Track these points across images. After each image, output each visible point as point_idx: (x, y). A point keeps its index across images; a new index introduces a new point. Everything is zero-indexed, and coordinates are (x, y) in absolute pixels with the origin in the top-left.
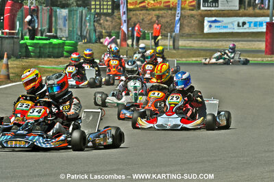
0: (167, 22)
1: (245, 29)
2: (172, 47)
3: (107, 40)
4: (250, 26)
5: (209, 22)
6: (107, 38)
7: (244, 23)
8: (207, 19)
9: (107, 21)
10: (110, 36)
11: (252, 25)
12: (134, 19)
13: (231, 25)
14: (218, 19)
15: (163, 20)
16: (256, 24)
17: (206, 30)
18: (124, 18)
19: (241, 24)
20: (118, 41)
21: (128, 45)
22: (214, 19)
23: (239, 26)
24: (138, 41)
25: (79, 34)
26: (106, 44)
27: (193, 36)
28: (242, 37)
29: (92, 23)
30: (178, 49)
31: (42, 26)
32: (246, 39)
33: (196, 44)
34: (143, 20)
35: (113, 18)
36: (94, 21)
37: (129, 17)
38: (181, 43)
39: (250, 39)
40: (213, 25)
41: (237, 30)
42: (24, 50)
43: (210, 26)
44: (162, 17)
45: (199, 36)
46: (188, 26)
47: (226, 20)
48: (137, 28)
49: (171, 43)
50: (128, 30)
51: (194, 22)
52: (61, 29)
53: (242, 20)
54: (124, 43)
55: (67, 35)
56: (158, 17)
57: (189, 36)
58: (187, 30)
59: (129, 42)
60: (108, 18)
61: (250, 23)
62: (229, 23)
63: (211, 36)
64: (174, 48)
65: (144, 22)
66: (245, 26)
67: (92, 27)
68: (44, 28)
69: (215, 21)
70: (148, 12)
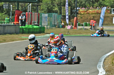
0: (97, 19)
12: (83, 18)
20: (73, 27)
25: (53, 24)
29: (60, 19)
31: (34, 21)
34: (87, 18)
36: (61, 19)
42: (22, 30)
44: (95, 17)
51: (109, 19)
52: (44, 22)
55: (47, 25)
67: (60, 21)
68: (35, 21)
70: (89, 15)
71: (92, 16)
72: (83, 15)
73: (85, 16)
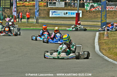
1: (67, 16)
2: (36, 22)
3: (8, 19)
4: (69, 14)
5: (52, 12)
6: (8, 18)
7: (67, 13)
8: (51, 11)
9: (8, 11)
10: (9, 17)
11: (70, 14)
12: (19, 10)
13: (61, 13)
14: (55, 11)
15: (32, 11)
16: (71, 14)
17: (51, 15)
18: (15, 10)
19: (65, 13)
21: (17, 21)
22: (54, 11)
23: (64, 14)
24: (21, 20)
26: (7, 21)
27: (45, 18)
28: (66, 19)
30: (39, 23)
32: (67, 20)
33: (46, 21)
34: (23, 11)
35: (10, 10)
37: (17, 9)
38: (40, 21)
39: (69, 20)
40: (54, 13)
41: (64, 16)
43: (52, 14)
44: (32, 10)
45: (47, 18)
46: (43, 14)
47: (59, 11)
48: (20, 14)
49: (36, 21)
50: (17, 15)
51: (45, 12)
53: (66, 11)
54: (15, 20)
56: (30, 9)
57: (43, 18)
58: (42, 15)
59: (18, 20)
60: (8, 10)
61: (69, 13)
62: (60, 13)
63: (53, 18)
64: (37, 23)
65: (24, 12)
66: (67, 14)
69: (54, 12)
70: (26, 7)
71: (29, 9)
72: (20, 7)
73: (21, 8)
